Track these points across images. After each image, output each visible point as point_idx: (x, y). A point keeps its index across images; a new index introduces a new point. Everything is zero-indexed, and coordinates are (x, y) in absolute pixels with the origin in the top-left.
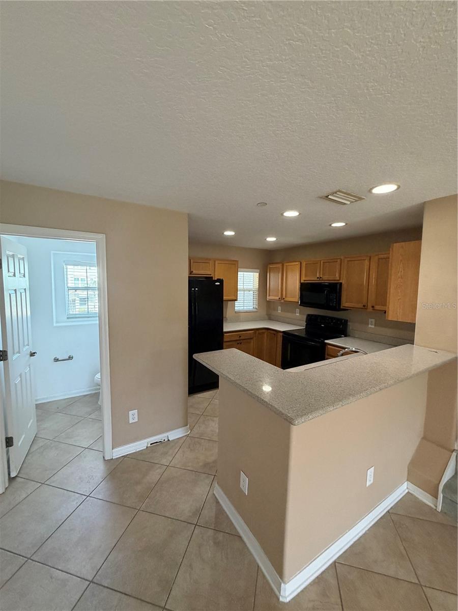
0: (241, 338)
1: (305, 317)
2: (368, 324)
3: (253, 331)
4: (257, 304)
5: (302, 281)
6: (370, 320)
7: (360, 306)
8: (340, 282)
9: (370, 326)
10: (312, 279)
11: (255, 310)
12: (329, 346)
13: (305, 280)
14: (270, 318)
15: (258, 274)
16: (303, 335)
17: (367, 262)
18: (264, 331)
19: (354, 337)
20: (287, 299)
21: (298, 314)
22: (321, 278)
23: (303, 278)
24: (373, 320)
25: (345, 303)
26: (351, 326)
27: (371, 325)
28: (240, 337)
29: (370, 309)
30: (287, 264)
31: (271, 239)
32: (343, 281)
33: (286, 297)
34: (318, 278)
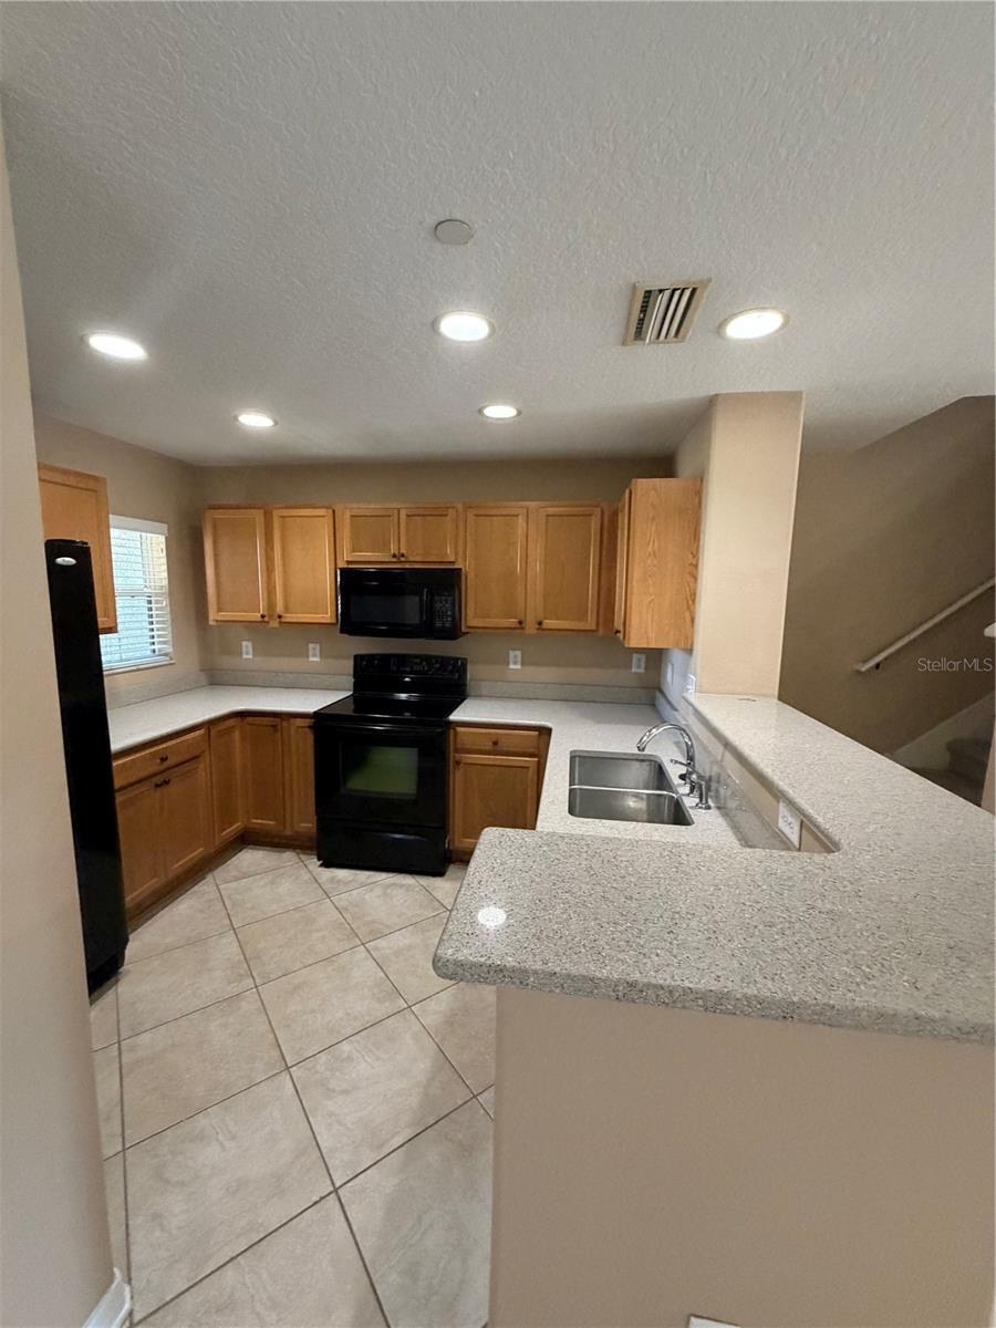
0: (166, 764)
1: (350, 664)
2: (508, 663)
3: (202, 731)
4: (169, 638)
5: (342, 565)
6: (512, 654)
7: (513, 621)
8: (456, 567)
9: (512, 666)
10: (371, 557)
11: (164, 660)
12: (459, 729)
13: (348, 562)
14: (215, 678)
15: (162, 539)
16: (349, 711)
17: (521, 521)
18: (231, 722)
19: (479, 696)
20: (289, 617)
21: (317, 659)
22: (403, 555)
23: (347, 556)
24: (518, 653)
25: (472, 618)
26: (472, 672)
27: (515, 663)
28: (163, 760)
29: (531, 628)
30: (285, 512)
31: (255, 421)
32: (466, 565)
33: (287, 609)
34: (394, 556)
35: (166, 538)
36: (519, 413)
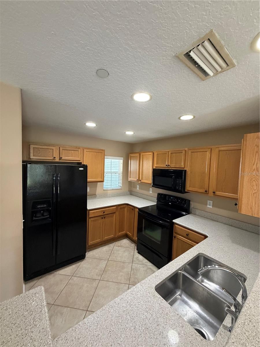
0: (105, 214)
1: (156, 195)
2: (207, 205)
3: (115, 207)
4: (121, 182)
5: (154, 168)
6: (208, 202)
7: (203, 191)
8: (185, 169)
9: (208, 206)
10: (162, 166)
11: (120, 188)
12: (176, 226)
13: (156, 167)
14: (131, 193)
15: (122, 161)
17: (208, 154)
18: (125, 206)
20: (142, 181)
21: (151, 192)
22: (169, 165)
23: (155, 165)
24: (211, 202)
25: (188, 187)
26: (193, 205)
27: (210, 205)
28: (104, 212)
29: (211, 194)
30: (143, 154)
31: (130, 133)
32: (187, 169)
33: (142, 179)
34: (167, 165)
35: (123, 161)
36: (194, 117)
